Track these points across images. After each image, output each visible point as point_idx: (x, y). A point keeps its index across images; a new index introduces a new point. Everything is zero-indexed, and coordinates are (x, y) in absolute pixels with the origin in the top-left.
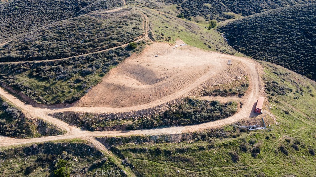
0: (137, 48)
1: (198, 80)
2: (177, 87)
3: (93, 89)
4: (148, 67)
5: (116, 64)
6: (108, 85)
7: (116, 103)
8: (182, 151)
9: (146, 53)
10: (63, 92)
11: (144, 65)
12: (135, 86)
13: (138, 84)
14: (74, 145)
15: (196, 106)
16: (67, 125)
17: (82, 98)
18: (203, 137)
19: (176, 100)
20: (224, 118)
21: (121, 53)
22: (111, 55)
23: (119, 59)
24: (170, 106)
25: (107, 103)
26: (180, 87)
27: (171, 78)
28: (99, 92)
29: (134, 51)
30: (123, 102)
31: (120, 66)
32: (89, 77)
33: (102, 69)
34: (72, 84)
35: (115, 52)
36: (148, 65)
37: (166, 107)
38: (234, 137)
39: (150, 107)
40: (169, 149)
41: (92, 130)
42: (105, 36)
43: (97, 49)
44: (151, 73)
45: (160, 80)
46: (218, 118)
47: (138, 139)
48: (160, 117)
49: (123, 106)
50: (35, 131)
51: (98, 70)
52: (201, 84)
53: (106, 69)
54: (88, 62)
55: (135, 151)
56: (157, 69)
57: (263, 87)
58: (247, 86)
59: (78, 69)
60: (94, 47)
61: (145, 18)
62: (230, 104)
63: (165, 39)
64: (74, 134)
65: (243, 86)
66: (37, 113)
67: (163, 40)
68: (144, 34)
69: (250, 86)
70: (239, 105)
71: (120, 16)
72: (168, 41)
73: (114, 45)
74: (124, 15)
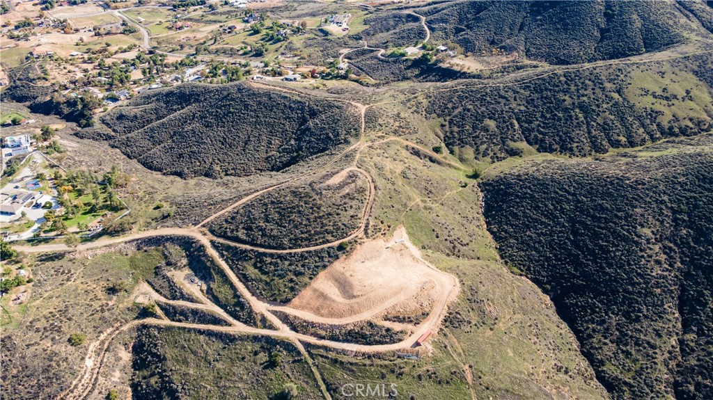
0: (348, 249)
1: (386, 303)
2: (366, 308)
3: (303, 292)
4: (350, 278)
5: (325, 267)
6: (315, 290)
7: (317, 311)
8: (351, 364)
9: (354, 257)
10: (280, 290)
11: (348, 274)
12: (335, 297)
13: (338, 296)
14: (284, 342)
15: (374, 329)
16: (280, 322)
17: (293, 300)
18: (369, 357)
19: (361, 320)
20: (392, 344)
21: (332, 254)
22: (323, 255)
23: (329, 261)
24: (355, 325)
25: (312, 309)
26: (369, 307)
27: (365, 297)
28: (307, 297)
29: (344, 253)
30: (323, 311)
31: (328, 269)
32: (301, 278)
33: (312, 272)
34: (287, 283)
35: (327, 251)
36: (351, 276)
37: (352, 326)
38: (391, 361)
39: (340, 324)
40: (343, 361)
41: (297, 332)
42: (321, 228)
43: (312, 244)
44: (351, 286)
45: (354, 297)
46: (386, 343)
47: (326, 348)
48: (345, 334)
49: (322, 316)
50: (259, 323)
51: (309, 272)
52: (386, 309)
53: (316, 271)
54: (302, 260)
55: (322, 356)
56: (357, 283)
57: (442, 317)
58: (428, 314)
59: (293, 267)
60: (309, 240)
61: (370, 193)
62: (401, 332)
63: (382, 232)
64: (285, 332)
65: (423, 314)
66: (260, 307)
67: (379, 234)
68: (360, 225)
69: (430, 315)
70: (409, 334)
71: (341, 195)
72: (385, 234)
73: (328, 241)
74: (347, 191)
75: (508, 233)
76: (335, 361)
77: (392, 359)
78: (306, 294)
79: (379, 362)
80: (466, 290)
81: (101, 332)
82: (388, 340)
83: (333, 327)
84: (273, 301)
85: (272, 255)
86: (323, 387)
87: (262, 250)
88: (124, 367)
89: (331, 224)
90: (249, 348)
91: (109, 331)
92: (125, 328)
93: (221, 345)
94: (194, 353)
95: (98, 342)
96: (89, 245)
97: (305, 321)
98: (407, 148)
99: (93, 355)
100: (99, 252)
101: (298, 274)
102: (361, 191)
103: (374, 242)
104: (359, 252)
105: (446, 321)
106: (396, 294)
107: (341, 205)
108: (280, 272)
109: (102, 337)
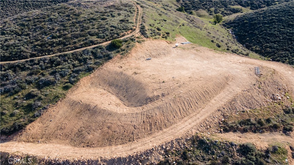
0: (123, 47)
1: (213, 101)
2: (179, 114)
3: (50, 110)
4: (135, 77)
5: (90, 70)
6: (73, 104)
9: (134, 54)
11: (130, 73)
12: (112, 108)
13: (117, 105)
15: (213, 153)
19: (176, 140)
21: (99, 54)
22: (85, 57)
23: (95, 63)
25: (67, 136)
26: (184, 113)
27: (170, 97)
28: (58, 116)
29: (118, 52)
31: (96, 73)
32: (47, 91)
33: (69, 78)
34: (19, 101)
35: (92, 52)
36: (136, 73)
37: (160, 153)
42: (82, 31)
43: (67, 48)
44: (139, 86)
45: (151, 100)
51: (63, 80)
52: (219, 110)
53: (74, 77)
54: (51, 67)
56: (148, 80)
59: (36, 77)
63: (162, 36)
65: (288, 112)
67: (159, 36)
68: (134, 28)
71: (105, 6)
72: (166, 38)
73: (93, 43)
78: (57, 112)
89: (95, 27)
106: (222, 86)
107: (106, 13)
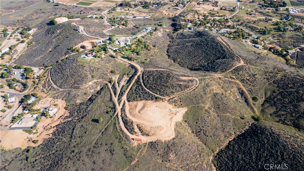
6: (137, 104)
7: (130, 109)
8: (116, 128)
9: (156, 103)
10: (132, 97)
11: (148, 106)
13: (138, 109)
14: (116, 110)
16: (122, 105)
17: (131, 102)
18: (121, 130)
21: (152, 98)
22: (150, 96)
23: (149, 99)
24: (129, 120)
29: (155, 100)
31: (146, 101)
33: (143, 98)
34: (135, 97)
35: (153, 96)
39: (128, 116)
41: (121, 110)
42: (160, 89)
44: (143, 110)
48: (125, 120)
49: (129, 111)
54: (145, 93)
55: (115, 120)
56: (145, 110)
57: (151, 141)
58: (148, 136)
59: (141, 94)
60: (153, 90)
61: (189, 90)
62: (135, 132)
63: (176, 104)
64: (119, 108)
65: (147, 134)
66: (124, 98)
67: (174, 104)
68: (171, 96)
69: (150, 137)
70: (136, 135)
71: (178, 83)
72: (176, 105)
73: (156, 94)
74: (182, 83)
75: (234, 149)
76: (115, 124)
77: (124, 136)
78: (135, 103)
79: (121, 134)
80: (171, 142)
81: (99, 79)
82: (130, 131)
83: (126, 116)
84: (127, 99)
85: (142, 87)
86: (105, 127)
87: (142, 84)
88: (96, 90)
89: (164, 89)
90: (111, 105)
91: (101, 80)
92: (104, 82)
93: (109, 100)
94: (104, 97)
95: (97, 81)
96: (122, 59)
97: (125, 109)
98: (239, 89)
99: (93, 82)
100: (122, 62)
101: (140, 97)
102: (187, 87)
103: (168, 104)
104: (160, 103)
105: (151, 142)
106: (149, 121)
107: (174, 86)
108: (138, 93)
109: (99, 80)
